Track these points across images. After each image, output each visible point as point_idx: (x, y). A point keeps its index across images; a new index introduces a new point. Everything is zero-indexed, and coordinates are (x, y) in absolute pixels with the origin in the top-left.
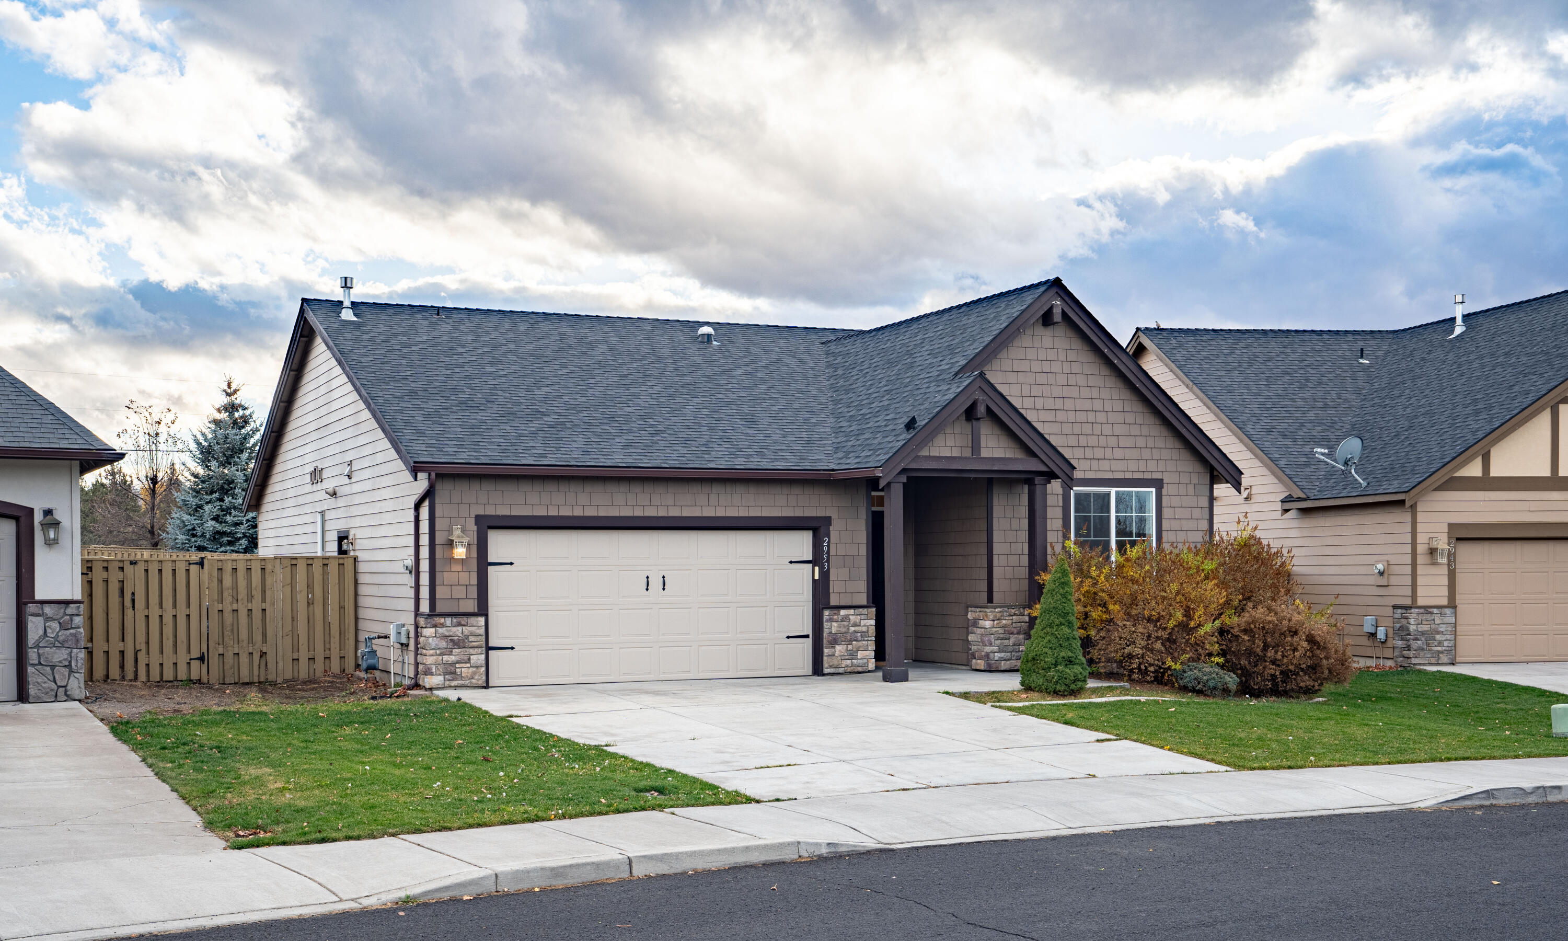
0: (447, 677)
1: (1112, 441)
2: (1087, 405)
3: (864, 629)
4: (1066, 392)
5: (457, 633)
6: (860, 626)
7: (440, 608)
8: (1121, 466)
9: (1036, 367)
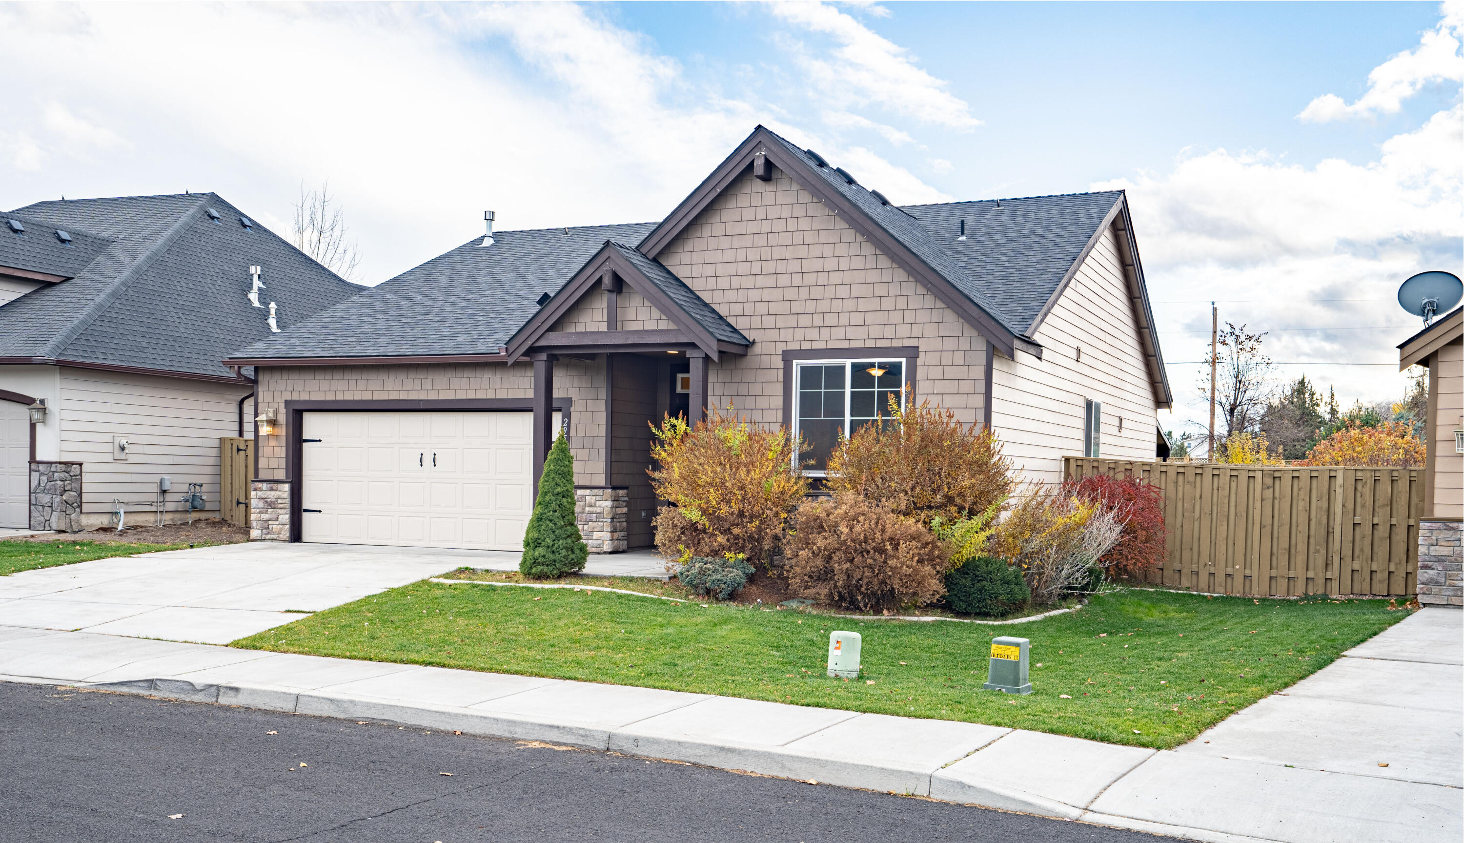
0: (264, 531)
1: (849, 305)
2: (817, 265)
3: (599, 510)
4: (791, 252)
5: (270, 496)
6: (596, 506)
7: (262, 476)
8: (862, 332)
9: (753, 227)
